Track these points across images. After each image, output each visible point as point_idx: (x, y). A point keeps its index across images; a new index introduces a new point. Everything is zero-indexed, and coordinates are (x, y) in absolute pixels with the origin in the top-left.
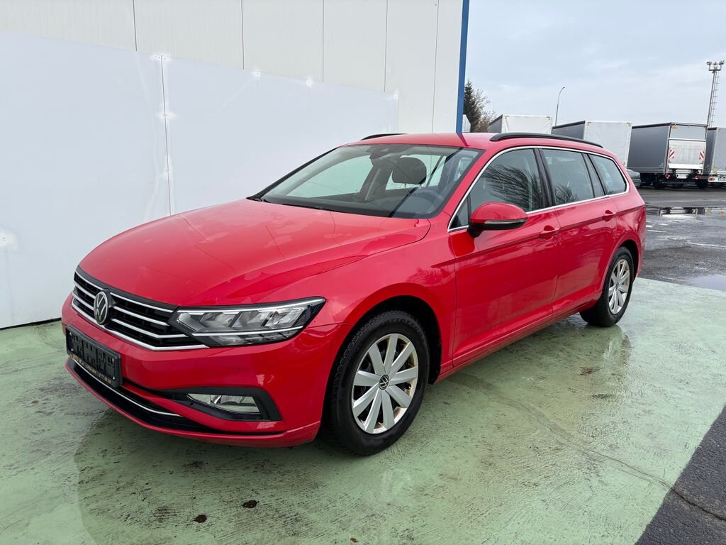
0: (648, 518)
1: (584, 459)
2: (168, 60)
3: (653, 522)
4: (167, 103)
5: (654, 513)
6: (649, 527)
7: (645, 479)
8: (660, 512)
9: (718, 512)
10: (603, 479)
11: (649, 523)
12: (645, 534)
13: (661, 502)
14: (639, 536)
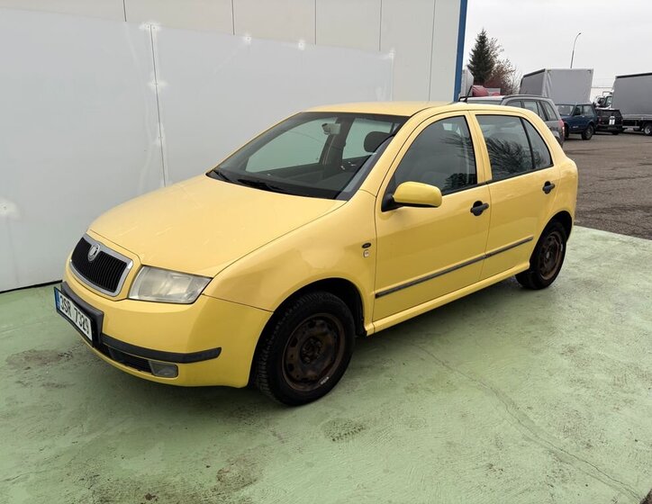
1: (550, 459)
2: (156, 28)
4: (158, 72)
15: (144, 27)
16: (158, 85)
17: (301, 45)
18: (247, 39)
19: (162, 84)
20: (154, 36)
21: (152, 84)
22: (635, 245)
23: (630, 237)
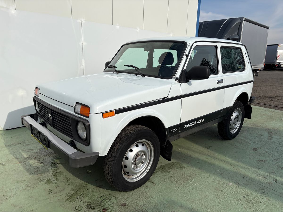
1: (259, 189)
2: (84, 22)
4: (83, 39)
15: (79, 21)
16: (83, 44)
17: (138, 30)
18: (117, 27)
19: (84, 44)
20: (82, 24)
21: (81, 44)
22: (269, 111)
23: (266, 108)
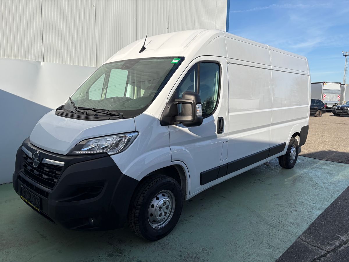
0: (289, 246)
1: (269, 226)
3: (290, 248)
5: (291, 244)
6: (288, 249)
7: (290, 233)
8: (294, 244)
9: (314, 245)
10: (275, 233)
11: (289, 247)
12: (287, 251)
13: (294, 241)
14: (284, 251)
